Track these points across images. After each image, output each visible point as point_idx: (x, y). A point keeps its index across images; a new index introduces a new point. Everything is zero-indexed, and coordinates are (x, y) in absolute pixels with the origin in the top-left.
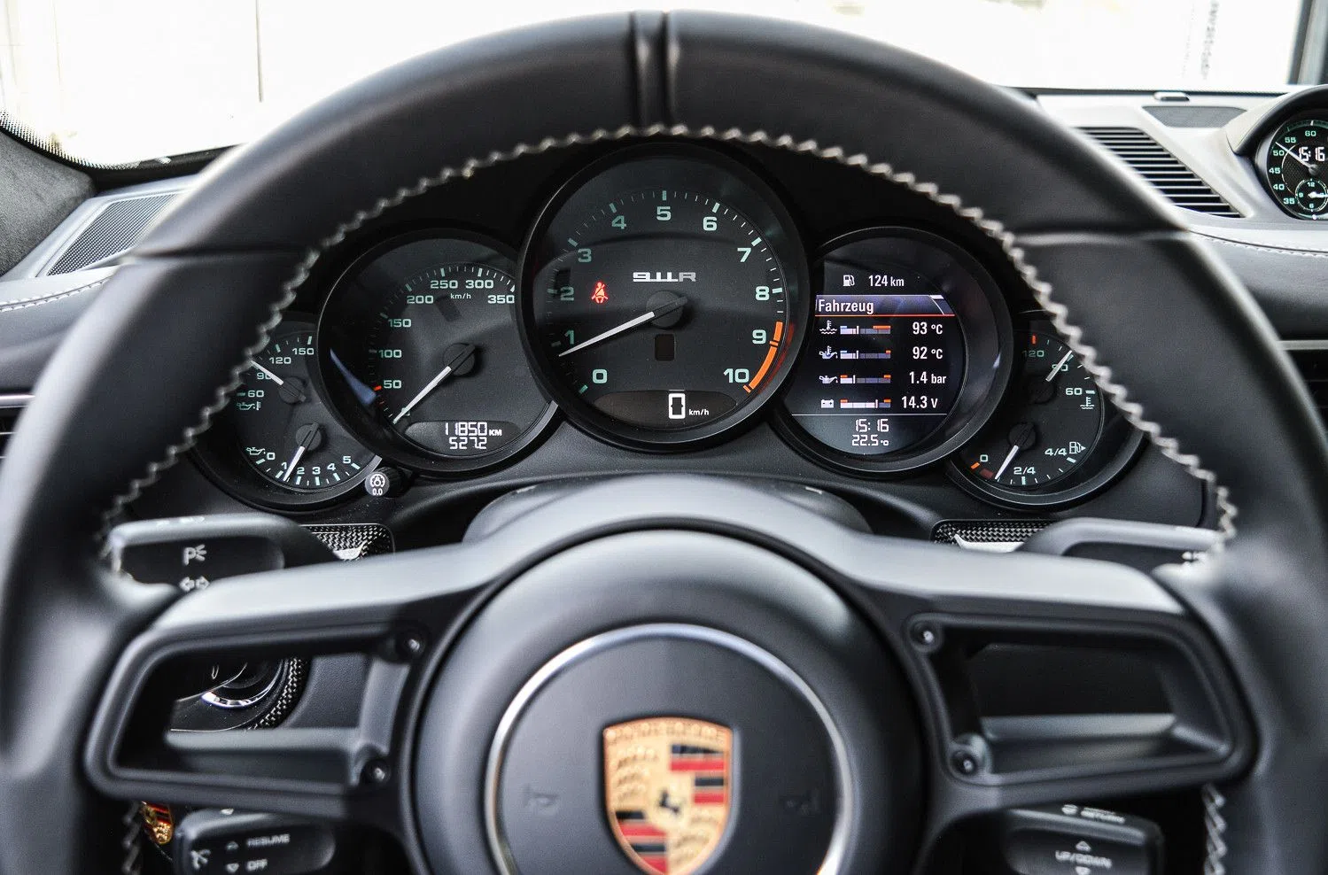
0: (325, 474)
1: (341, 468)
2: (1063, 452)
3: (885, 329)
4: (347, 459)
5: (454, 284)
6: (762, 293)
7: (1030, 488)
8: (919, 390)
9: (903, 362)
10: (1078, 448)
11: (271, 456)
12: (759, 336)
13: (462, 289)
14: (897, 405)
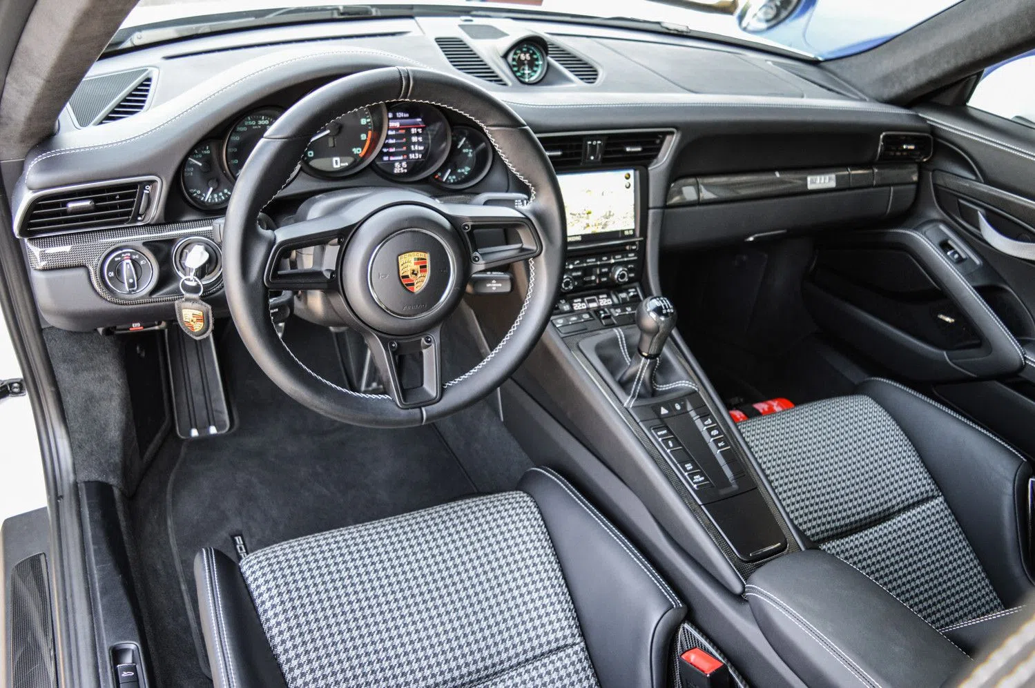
0: (219, 197)
1: (224, 194)
2: (463, 171)
3: (403, 132)
4: (226, 191)
5: (254, 123)
6: (363, 121)
7: (454, 183)
8: (414, 152)
9: (409, 143)
10: (468, 169)
11: (199, 192)
12: (363, 137)
13: (257, 124)
14: (408, 157)
